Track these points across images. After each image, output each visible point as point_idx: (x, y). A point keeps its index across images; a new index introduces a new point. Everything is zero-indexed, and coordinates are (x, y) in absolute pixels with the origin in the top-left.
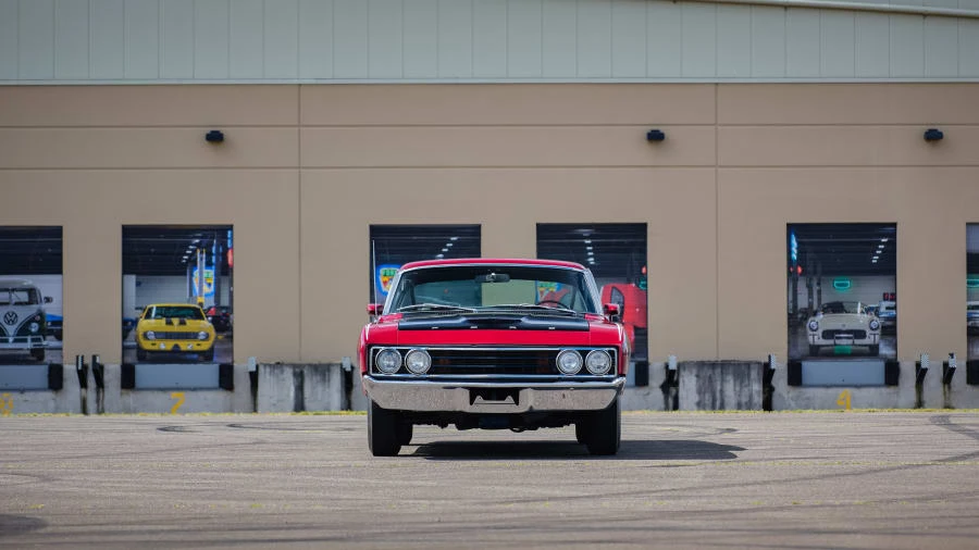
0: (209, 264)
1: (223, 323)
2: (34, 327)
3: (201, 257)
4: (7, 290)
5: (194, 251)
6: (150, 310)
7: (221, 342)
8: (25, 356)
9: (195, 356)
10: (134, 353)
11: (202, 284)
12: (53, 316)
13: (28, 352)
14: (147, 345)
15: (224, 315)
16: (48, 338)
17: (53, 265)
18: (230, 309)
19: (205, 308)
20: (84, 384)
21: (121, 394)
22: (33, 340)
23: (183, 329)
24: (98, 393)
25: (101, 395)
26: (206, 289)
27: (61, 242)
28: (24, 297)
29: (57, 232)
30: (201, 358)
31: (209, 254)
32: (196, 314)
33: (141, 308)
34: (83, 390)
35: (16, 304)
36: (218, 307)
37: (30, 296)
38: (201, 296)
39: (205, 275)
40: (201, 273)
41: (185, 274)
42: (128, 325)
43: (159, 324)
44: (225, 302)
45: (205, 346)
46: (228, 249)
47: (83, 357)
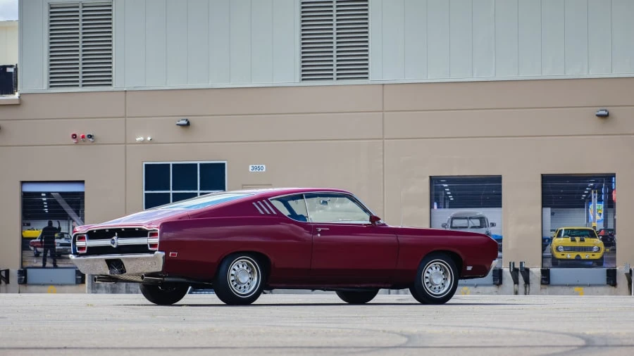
0: (600, 201)
1: (609, 240)
3: (594, 196)
4: (466, 218)
5: (590, 192)
6: (561, 231)
7: (608, 253)
9: (591, 263)
10: (549, 261)
11: (595, 214)
12: (496, 236)
14: (558, 255)
15: (611, 235)
17: (496, 201)
18: (613, 231)
19: (598, 230)
20: (516, 282)
21: (541, 288)
23: (582, 244)
24: (526, 287)
25: (528, 289)
26: (598, 217)
27: (501, 186)
28: (477, 222)
29: (498, 179)
30: (595, 264)
31: (600, 193)
32: (592, 234)
33: (554, 230)
34: (516, 285)
35: (472, 227)
36: (606, 229)
37: (481, 222)
38: (594, 222)
39: (597, 208)
40: (594, 207)
41: (584, 208)
42: (546, 242)
43: (566, 241)
44: (610, 226)
45: (598, 256)
46: (613, 190)
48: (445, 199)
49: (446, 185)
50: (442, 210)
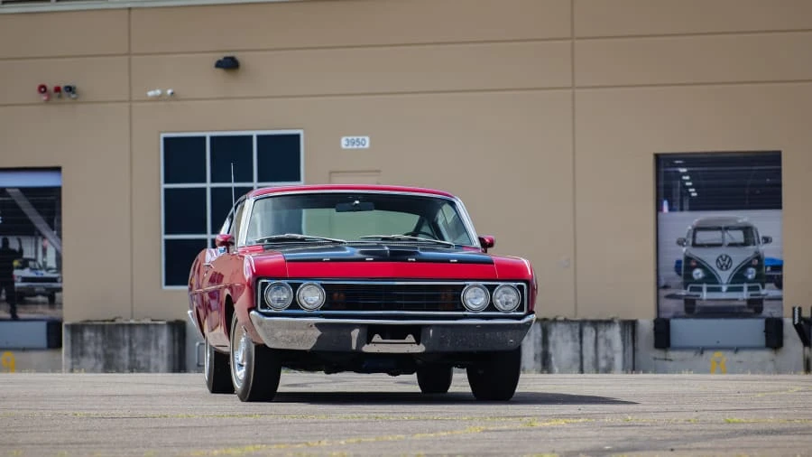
2: (751, 273)
4: (719, 229)
8: (740, 307)
12: (773, 260)
13: (745, 303)
16: (767, 285)
17: (770, 198)
20: (807, 342)
22: (750, 289)
27: (780, 170)
28: (738, 236)
29: (774, 158)
34: (807, 349)
35: (731, 245)
37: (746, 235)
47: (800, 309)
48: (681, 193)
49: (684, 170)
50: (678, 215)
